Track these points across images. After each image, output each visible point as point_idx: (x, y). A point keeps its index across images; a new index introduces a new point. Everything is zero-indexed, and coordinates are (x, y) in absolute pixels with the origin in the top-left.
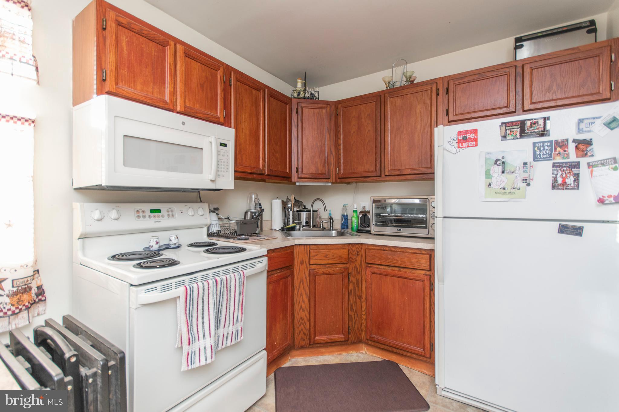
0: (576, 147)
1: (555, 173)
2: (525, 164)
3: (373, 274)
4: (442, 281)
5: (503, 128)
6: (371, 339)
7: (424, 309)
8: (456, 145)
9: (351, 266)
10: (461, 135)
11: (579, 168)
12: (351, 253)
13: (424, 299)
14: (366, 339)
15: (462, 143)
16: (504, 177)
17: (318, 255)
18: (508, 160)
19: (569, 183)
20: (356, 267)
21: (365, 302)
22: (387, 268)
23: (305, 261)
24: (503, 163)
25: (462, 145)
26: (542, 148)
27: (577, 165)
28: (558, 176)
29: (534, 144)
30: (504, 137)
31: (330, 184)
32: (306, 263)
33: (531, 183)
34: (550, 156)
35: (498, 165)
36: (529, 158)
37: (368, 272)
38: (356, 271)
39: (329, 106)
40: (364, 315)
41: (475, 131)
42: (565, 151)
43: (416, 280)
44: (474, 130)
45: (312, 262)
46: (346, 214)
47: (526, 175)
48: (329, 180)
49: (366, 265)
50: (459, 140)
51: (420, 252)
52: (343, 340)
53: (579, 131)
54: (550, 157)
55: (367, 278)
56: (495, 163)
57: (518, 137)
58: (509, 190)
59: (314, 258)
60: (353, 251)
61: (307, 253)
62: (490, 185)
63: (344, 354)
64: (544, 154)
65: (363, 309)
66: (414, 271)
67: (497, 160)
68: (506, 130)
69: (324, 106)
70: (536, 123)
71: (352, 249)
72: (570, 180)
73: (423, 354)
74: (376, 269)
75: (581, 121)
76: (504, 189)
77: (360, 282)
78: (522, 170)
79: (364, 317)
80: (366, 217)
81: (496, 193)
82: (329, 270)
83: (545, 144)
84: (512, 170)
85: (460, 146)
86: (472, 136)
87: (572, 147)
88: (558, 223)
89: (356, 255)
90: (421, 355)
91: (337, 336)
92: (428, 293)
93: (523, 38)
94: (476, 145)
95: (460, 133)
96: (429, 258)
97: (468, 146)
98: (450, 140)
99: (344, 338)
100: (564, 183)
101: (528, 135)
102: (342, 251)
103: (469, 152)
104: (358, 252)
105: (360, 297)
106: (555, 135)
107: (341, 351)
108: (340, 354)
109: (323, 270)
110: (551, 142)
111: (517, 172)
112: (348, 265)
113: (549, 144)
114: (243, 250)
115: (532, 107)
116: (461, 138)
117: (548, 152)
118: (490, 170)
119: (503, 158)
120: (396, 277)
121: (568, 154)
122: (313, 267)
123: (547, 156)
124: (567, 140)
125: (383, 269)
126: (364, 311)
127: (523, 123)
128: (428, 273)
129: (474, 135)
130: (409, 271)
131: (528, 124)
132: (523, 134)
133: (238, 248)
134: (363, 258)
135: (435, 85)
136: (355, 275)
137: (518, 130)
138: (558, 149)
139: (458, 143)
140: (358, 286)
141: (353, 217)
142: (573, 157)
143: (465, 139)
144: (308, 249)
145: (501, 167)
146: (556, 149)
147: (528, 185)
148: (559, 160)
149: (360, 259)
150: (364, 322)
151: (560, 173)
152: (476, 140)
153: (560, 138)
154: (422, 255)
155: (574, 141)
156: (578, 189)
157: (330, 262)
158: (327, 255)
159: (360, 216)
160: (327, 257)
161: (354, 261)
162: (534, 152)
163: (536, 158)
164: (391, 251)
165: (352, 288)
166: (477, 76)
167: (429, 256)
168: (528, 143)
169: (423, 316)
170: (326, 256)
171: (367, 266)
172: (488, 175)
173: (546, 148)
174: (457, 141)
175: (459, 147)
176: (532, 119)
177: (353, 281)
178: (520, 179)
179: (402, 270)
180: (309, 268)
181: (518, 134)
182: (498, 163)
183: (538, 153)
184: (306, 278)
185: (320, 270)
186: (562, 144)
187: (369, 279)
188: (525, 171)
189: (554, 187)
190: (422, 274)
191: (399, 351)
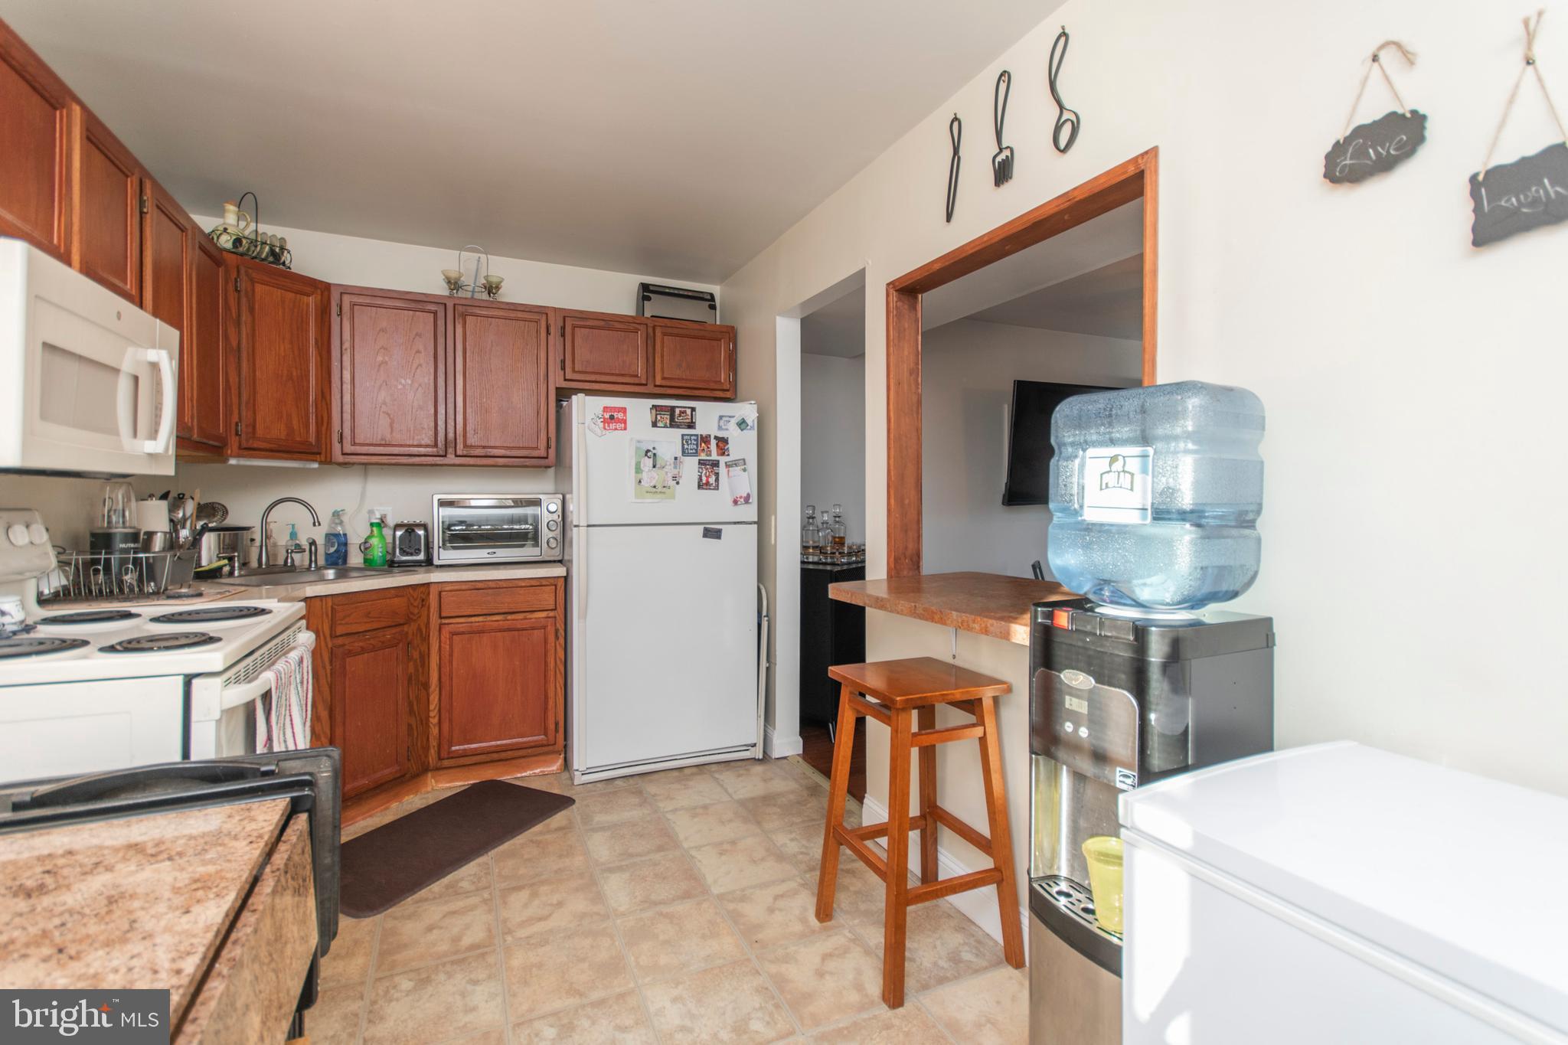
0: (717, 444)
1: (701, 470)
2: (676, 458)
3: (454, 636)
4: (584, 616)
5: (654, 411)
6: (451, 755)
7: (546, 671)
8: (601, 425)
9: (411, 629)
10: (607, 412)
11: (718, 467)
12: (412, 604)
13: (546, 655)
14: (440, 759)
15: (609, 424)
16: (655, 473)
17: (352, 613)
18: (658, 452)
19: (711, 483)
20: (419, 629)
21: (437, 692)
22: (480, 619)
23: (323, 631)
24: (655, 454)
25: (609, 426)
26: (690, 442)
27: (716, 464)
28: (703, 474)
29: (683, 435)
30: (654, 424)
31: (316, 465)
32: (324, 635)
33: (680, 482)
34: (697, 452)
35: (649, 457)
36: (679, 454)
37: (445, 634)
38: (418, 638)
39: (319, 291)
40: (434, 717)
41: (624, 410)
42: (708, 448)
43: (533, 629)
44: (622, 408)
45: (340, 630)
46: (341, 532)
47: (676, 472)
48: (318, 456)
49: (439, 621)
50: (604, 418)
51: (540, 583)
52: (398, 775)
53: (720, 428)
54: (696, 454)
55: (442, 645)
56: (646, 455)
57: (668, 425)
58: (659, 486)
59: (343, 622)
60: (415, 600)
61: (327, 615)
62: (640, 482)
63: (394, 805)
64: (691, 449)
65: (432, 707)
66: (529, 616)
67: (648, 451)
68: (656, 415)
69: (308, 289)
70: (685, 412)
71: (413, 597)
72: (712, 480)
73: (545, 742)
74: (461, 624)
75: (721, 417)
76: (655, 487)
77: (426, 657)
78: (673, 465)
79: (435, 721)
80: (413, 534)
81: (647, 492)
82: (372, 641)
83: (693, 438)
84: (663, 464)
85: (607, 427)
86: (620, 415)
87: (713, 442)
88: (702, 527)
89: (420, 606)
90: (543, 746)
91: (387, 771)
92: (553, 644)
93: (651, 288)
94: (625, 429)
95: (606, 409)
96: (554, 591)
97: (616, 429)
98: (594, 416)
99: (400, 770)
100: (707, 483)
101: (678, 427)
102: (396, 600)
103: (615, 436)
104: (423, 600)
105: (426, 686)
106: (700, 429)
107: (388, 802)
108: (387, 808)
109: (361, 644)
110: (697, 435)
111: (667, 467)
112: (406, 628)
113: (695, 438)
114: (263, 612)
115: (664, 383)
116: (607, 416)
117: (695, 447)
118: (640, 462)
119: (654, 448)
120: (500, 631)
121: (710, 451)
122: (340, 641)
123: (694, 451)
124: (710, 436)
125: (476, 622)
126: (435, 709)
127: (672, 409)
128: (551, 614)
129: (622, 415)
130: (521, 616)
131: (677, 411)
132: (673, 424)
133: (248, 609)
134: (432, 610)
135: (544, 317)
136: (418, 646)
137: (668, 417)
138: (703, 445)
139: (604, 422)
140: (423, 666)
141: (371, 535)
142: (714, 456)
143: (612, 417)
144: (330, 604)
145: (652, 459)
146: (701, 444)
147: (678, 483)
148: (703, 457)
149: (426, 612)
150: (435, 731)
151: (704, 472)
152: (625, 422)
153: (704, 433)
154: (543, 588)
155: (716, 438)
156: (718, 489)
157: (375, 626)
158: (369, 613)
159: (399, 533)
160: (370, 615)
161: (415, 618)
162: (683, 445)
163: (684, 453)
164: (490, 588)
165: (413, 671)
166: (602, 323)
167: (554, 587)
168: (678, 433)
169: (545, 683)
170: (368, 615)
171: (441, 625)
172: (638, 469)
173: (693, 442)
174: (602, 420)
175: (605, 429)
176: (681, 407)
177: (415, 657)
178: (670, 475)
179: (509, 617)
180: (330, 645)
181: (668, 422)
182: (649, 454)
183: (686, 446)
184: (324, 667)
185: (356, 644)
186: (706, 439)
187: (448, 647)
188: (675, 467)
189: (700, 487)
190: (543, 618)
191: (503, 755)
